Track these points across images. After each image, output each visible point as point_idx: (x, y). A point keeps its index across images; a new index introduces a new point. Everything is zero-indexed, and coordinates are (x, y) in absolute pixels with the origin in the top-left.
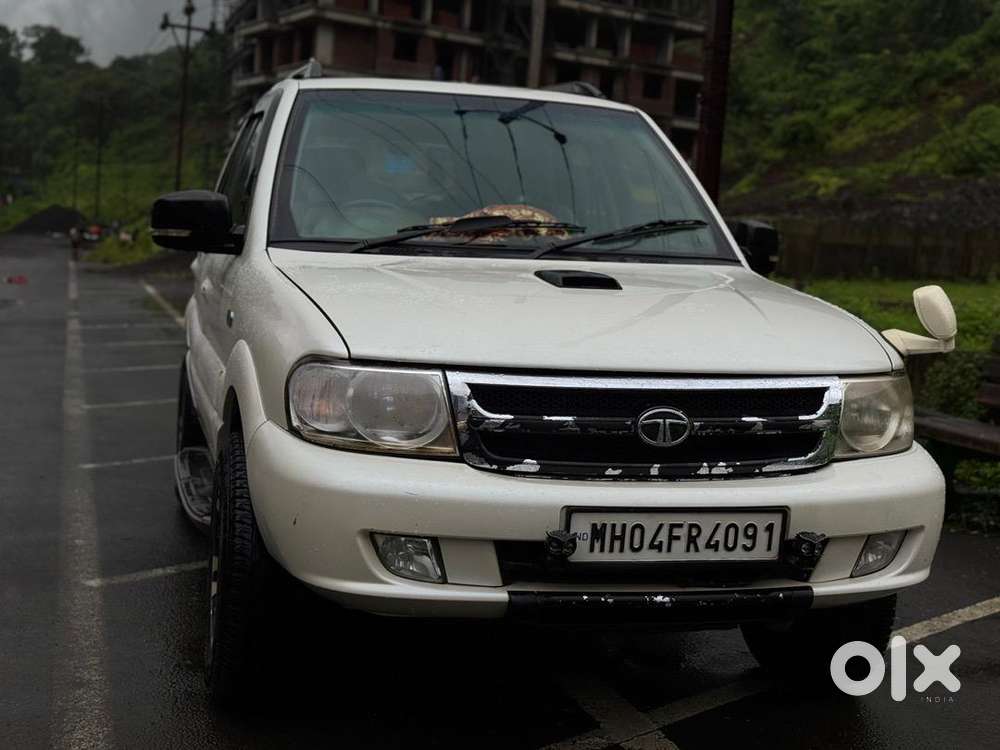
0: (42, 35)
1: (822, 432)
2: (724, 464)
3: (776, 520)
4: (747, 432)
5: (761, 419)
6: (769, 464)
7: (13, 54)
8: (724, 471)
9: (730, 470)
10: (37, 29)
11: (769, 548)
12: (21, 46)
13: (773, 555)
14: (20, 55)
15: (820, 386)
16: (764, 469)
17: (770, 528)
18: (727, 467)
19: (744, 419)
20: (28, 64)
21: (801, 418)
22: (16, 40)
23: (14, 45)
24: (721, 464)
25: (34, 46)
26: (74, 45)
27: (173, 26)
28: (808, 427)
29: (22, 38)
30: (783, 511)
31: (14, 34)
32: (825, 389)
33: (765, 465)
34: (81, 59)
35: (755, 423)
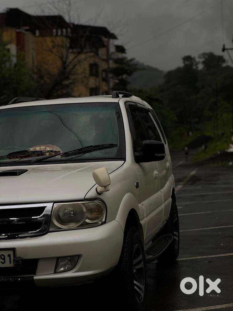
0: (207, 57)
1: (42, 222)
2: (4, 234)
3: (11, 253)
4: (11, 223)
5: (17, 219)
6: (21, 234)
7: (194, 67)
8: (4, 237)
9: (7, 236)
10: (204, 54)
11: (10, 263)
12: (197, 64)
13: (12, 265)
14: (197, 67)
15: (43, 206)
16: (19, 236)
17: (9, 256)
18: (5, 236)
19: (10, 219)
20: (201, 71)
21: (32, 217)
22: (195, 61)
23: (194, 63)
24: (3, 234)
25: (203, 62)
26: (221, 59)
27: (227, 49)
28: (36, 220)
29: (197, 60)
30: (13, 249)
31: (194, 59)
32: (45, 207)
33: (20, 234)
34: (224, 65)
35: (14, 220)
